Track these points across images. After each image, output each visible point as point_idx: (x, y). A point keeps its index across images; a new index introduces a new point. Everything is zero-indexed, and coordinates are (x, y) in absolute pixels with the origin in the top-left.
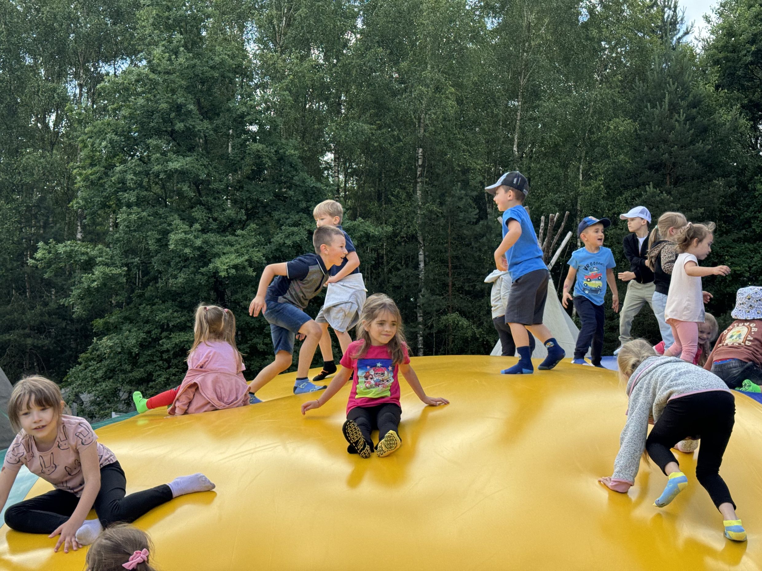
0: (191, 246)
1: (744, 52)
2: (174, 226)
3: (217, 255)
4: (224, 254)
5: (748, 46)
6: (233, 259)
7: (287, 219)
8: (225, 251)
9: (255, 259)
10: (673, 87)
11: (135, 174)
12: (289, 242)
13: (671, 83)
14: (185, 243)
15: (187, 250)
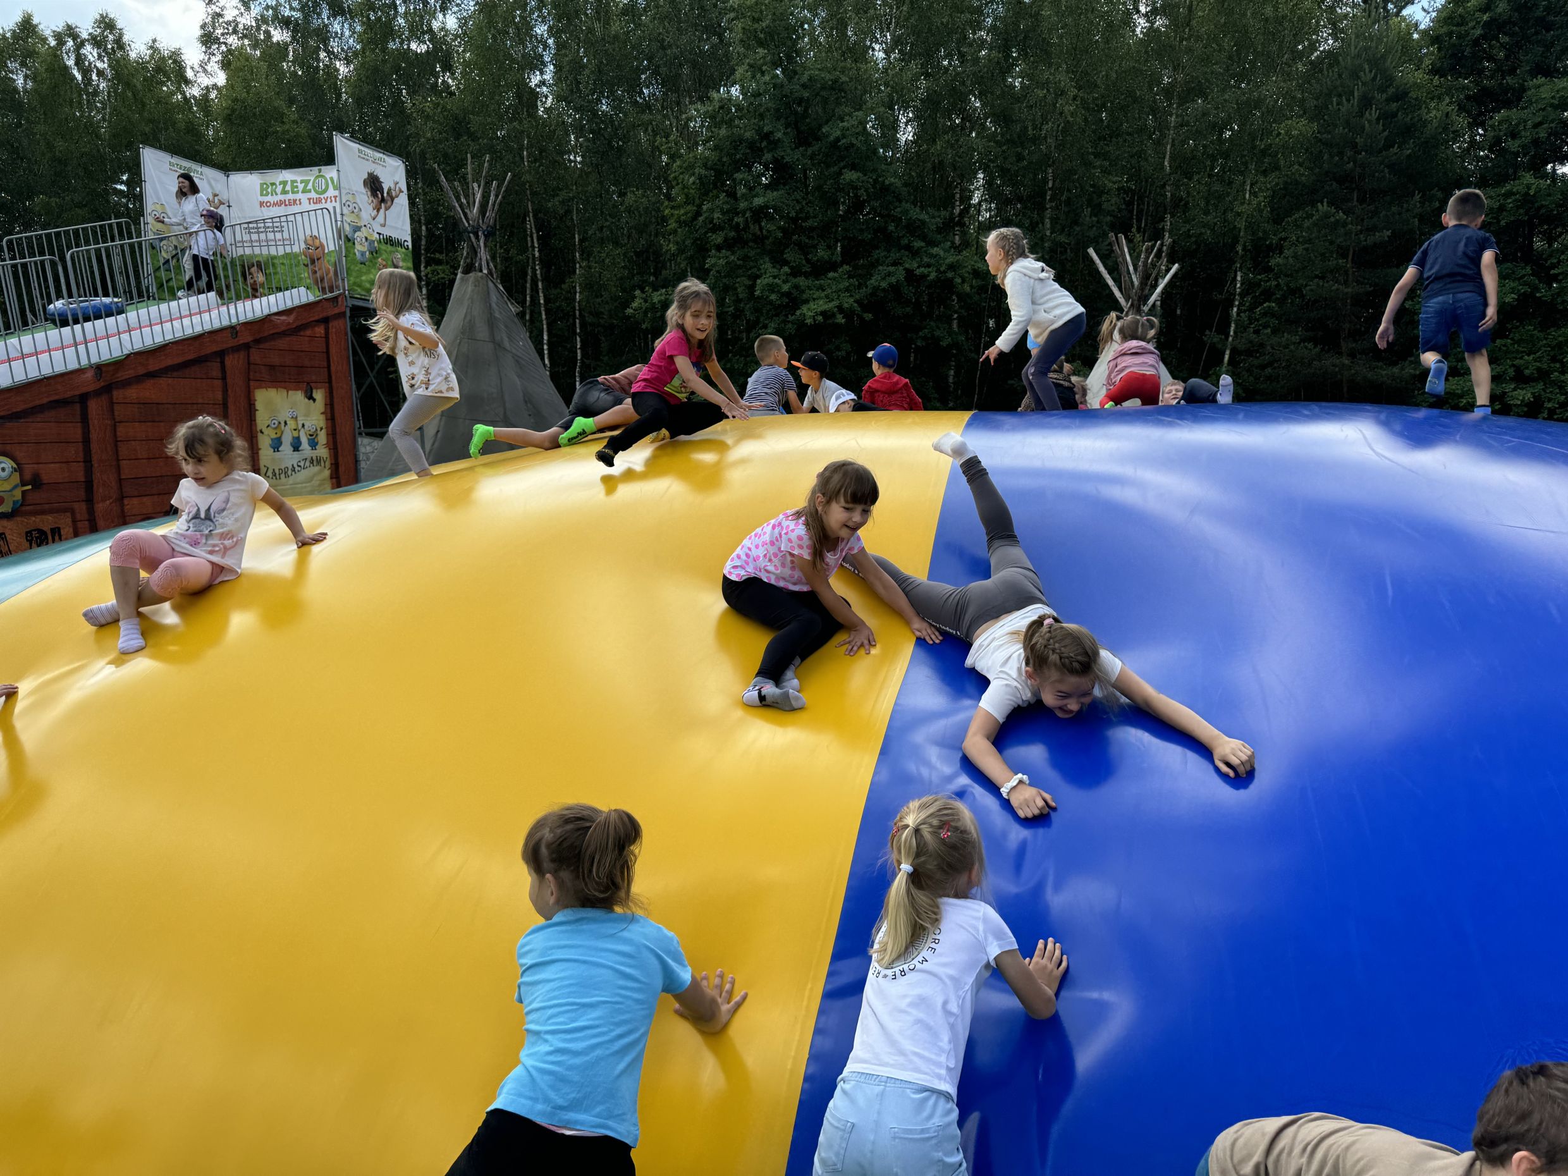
0: (778, 291)
1: (1471, 24)
2: (763, 271)
3: (807, 301)
4: (814, 299)
5: (1477, 14)
6: (821, 305)
7: (887, 258)
8: (815, 296)
9: (846, 305)
10: (1370, 76)
11: (723, 214)
12: (884, 285)
13: (1367, 70)
14: (772, 288)
15: (773, 297)
